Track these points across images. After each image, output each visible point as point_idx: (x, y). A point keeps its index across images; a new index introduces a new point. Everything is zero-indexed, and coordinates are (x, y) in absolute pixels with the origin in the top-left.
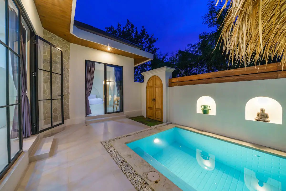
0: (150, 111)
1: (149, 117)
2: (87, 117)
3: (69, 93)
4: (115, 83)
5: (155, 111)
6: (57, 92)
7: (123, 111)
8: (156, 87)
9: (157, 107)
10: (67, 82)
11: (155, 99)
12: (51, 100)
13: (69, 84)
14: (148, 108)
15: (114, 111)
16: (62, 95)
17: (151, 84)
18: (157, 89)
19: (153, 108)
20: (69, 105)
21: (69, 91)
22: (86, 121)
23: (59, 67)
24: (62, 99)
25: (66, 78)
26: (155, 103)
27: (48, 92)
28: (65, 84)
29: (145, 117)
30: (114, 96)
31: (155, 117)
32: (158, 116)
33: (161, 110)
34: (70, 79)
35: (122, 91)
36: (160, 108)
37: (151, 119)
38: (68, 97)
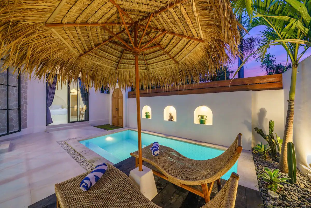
0: (115, 119)
1: (114, 125)
2: (47, 126)
3: (26, 103)
4: (80, 94)
5: (118, 118)
6: (13, 103)
7: (88, 120)
8: (119, 98)
9: (119, 116)
10: (25, 93)
11: (118, 109)
12: (8, 109)
13: (27, 95)
14: (114, 117)
15: (78, 120)
16: (19, 105)
17: (115, 96)
18: (119, 99)
19: (117, 116)
20: (26, 115)
21: (27, 101)
22: (46, 130)
23: (15, 79)
24: (19, 110)
25: (23, 90)
26: (118, 112)
27: (3, 102)
28: (23, 95)
29: (111, 125)
30: (78, 106)
31: (118, 124)
32: (120, 123)
33: (122, 118)
34: (28, 91)
35: (87, 101)
36: (121, 116)
37: (115, 126)
38: (26, 107)
